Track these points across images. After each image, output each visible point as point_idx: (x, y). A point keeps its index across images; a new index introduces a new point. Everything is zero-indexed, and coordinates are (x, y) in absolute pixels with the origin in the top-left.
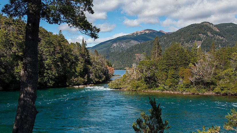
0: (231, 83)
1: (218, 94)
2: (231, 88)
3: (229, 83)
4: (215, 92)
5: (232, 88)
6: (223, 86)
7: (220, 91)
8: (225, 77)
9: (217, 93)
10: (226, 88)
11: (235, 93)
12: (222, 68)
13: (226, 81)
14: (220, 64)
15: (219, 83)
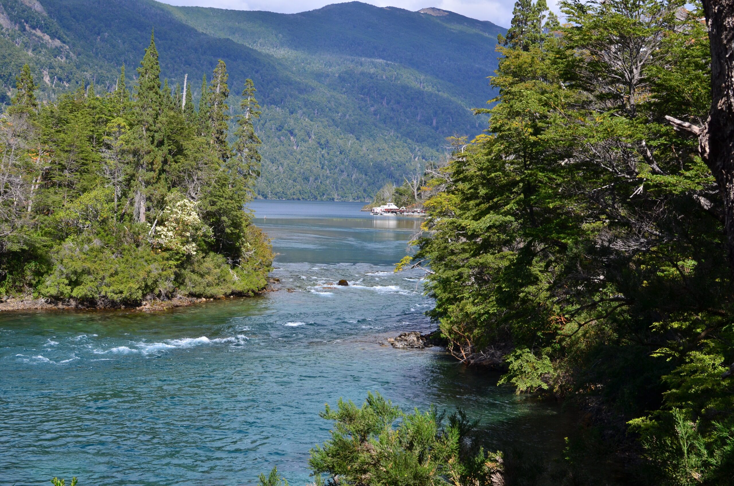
0: (107, 252)
1: (57, 304)
2: (108, 274)
3: (101, 250)
4: (44, 296)
5: (112, 275)
6: (78, 266)
7: (67, 290)
8: (84, 224)
9: (56, 299)
10: (89, 273)
11: (124, 296)
12: (70, 185)
13: (89, 241)
14: (63, 168)
15: (62, 253)
